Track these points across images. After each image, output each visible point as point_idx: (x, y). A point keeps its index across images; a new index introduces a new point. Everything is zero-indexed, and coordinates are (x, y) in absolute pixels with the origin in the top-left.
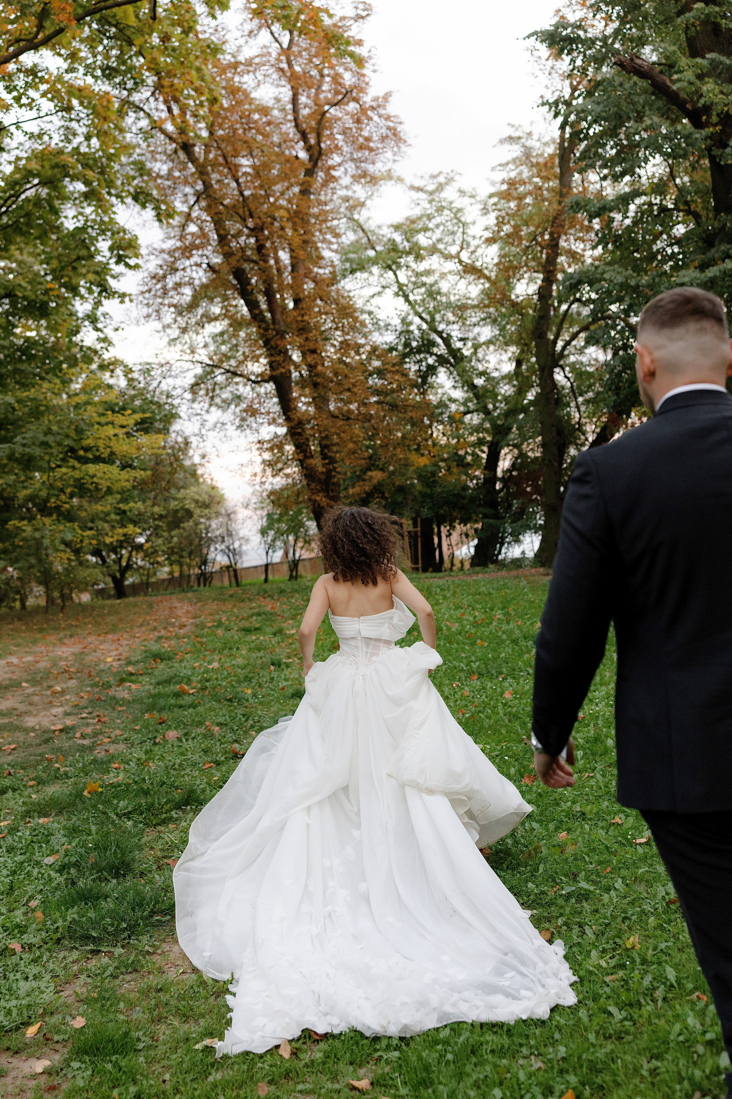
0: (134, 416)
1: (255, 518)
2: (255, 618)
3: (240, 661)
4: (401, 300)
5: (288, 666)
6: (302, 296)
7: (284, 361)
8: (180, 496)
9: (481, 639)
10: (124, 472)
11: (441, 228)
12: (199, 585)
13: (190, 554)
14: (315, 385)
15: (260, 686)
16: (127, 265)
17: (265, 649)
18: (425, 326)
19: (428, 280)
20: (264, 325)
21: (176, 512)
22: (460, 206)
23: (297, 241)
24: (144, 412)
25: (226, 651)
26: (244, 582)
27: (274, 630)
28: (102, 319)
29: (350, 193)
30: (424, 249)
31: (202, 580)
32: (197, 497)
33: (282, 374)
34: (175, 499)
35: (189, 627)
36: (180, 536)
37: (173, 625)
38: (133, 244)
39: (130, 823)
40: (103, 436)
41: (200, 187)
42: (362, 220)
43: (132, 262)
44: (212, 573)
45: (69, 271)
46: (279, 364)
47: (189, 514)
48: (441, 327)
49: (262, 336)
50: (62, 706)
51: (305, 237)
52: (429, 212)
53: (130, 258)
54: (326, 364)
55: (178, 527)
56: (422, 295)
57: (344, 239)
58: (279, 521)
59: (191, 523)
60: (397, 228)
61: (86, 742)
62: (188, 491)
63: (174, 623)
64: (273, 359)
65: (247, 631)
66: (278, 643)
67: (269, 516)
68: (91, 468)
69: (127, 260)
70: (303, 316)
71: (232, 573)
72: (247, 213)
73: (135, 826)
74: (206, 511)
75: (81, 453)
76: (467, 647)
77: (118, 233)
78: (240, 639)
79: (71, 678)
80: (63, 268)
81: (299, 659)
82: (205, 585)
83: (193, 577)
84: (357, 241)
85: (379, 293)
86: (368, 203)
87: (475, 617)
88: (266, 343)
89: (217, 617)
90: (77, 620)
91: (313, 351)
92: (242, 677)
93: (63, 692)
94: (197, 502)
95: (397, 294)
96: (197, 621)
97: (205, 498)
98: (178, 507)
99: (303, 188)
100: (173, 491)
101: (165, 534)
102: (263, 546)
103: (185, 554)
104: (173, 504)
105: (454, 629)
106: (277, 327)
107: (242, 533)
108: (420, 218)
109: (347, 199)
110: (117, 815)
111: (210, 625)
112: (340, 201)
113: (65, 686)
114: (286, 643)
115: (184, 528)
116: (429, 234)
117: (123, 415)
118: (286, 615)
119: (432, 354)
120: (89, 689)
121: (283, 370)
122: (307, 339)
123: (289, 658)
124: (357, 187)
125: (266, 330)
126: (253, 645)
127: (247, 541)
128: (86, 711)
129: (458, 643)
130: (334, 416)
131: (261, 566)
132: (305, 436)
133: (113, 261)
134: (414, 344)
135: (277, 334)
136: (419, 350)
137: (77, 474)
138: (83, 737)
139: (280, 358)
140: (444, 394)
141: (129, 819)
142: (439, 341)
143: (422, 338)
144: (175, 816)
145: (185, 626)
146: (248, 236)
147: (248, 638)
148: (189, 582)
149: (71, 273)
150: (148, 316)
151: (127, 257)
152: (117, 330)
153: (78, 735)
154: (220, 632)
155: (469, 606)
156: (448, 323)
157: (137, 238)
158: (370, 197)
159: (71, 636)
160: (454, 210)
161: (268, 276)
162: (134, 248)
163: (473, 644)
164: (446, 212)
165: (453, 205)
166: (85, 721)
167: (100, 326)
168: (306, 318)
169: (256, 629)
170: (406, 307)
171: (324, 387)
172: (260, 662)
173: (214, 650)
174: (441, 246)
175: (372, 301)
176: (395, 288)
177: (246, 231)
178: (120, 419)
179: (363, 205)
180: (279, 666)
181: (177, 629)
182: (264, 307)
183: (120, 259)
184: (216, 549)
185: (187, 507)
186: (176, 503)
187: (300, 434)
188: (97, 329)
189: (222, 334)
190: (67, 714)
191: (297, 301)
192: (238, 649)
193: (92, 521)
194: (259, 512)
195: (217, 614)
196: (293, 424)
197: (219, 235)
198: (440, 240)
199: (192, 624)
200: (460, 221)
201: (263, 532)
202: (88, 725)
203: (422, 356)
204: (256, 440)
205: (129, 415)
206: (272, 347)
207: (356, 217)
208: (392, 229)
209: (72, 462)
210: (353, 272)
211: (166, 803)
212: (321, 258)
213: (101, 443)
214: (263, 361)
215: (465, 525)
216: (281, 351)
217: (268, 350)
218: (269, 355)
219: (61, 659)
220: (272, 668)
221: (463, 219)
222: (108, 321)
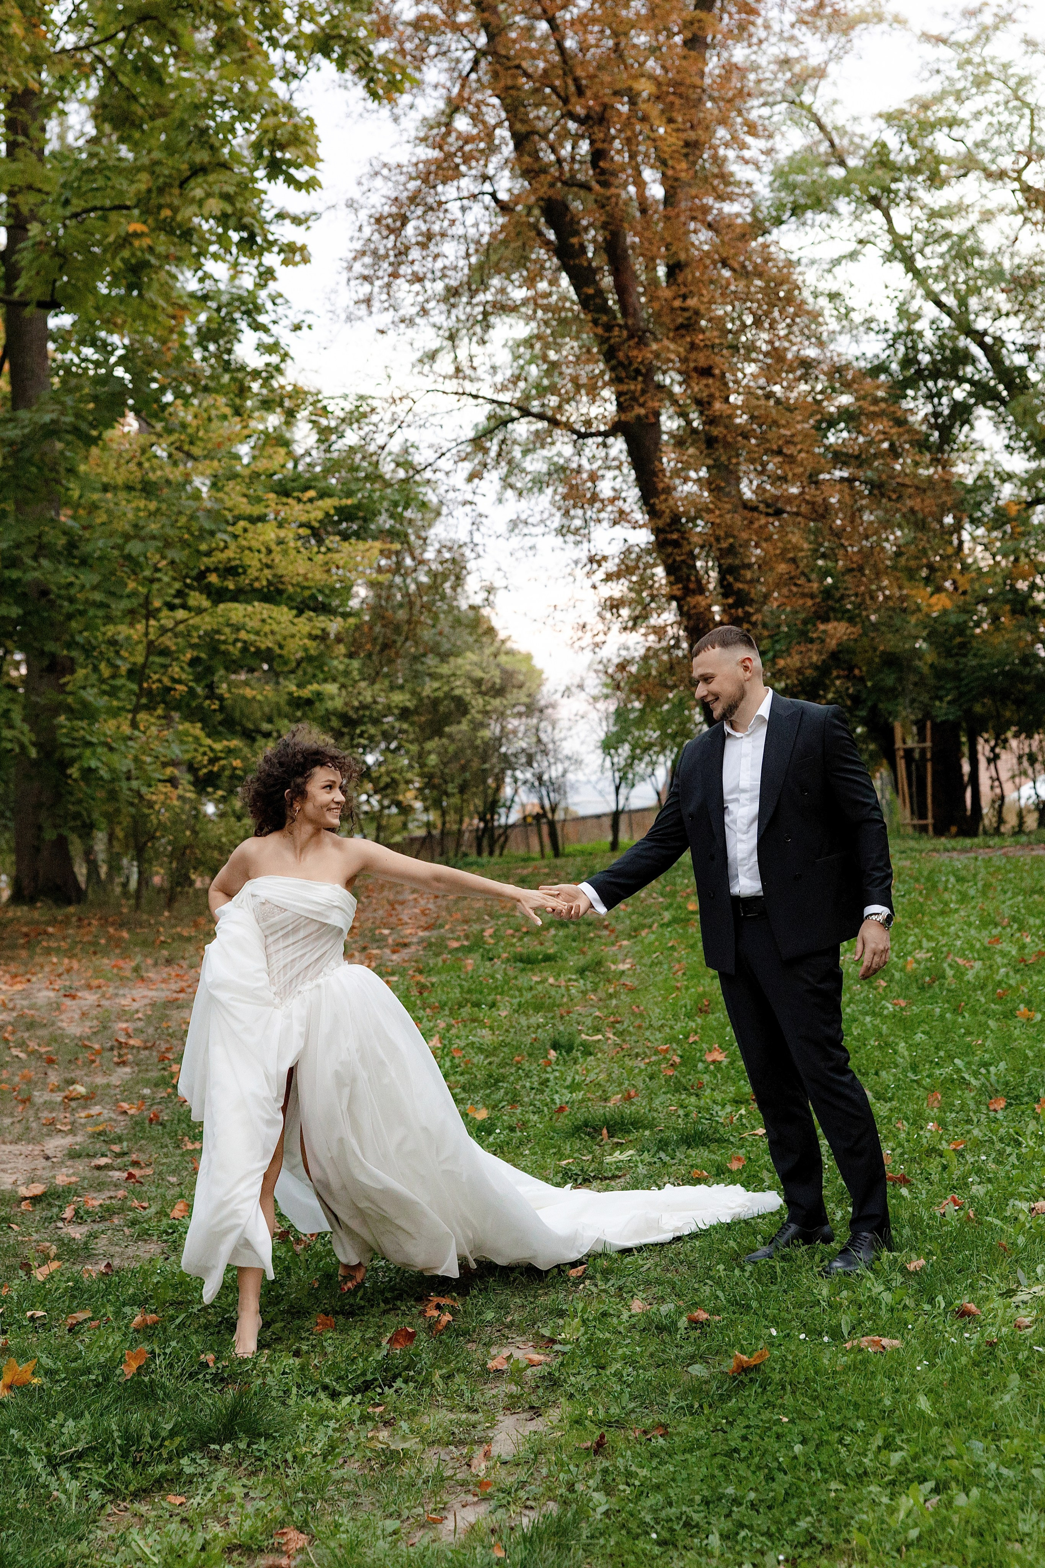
0: (320, 503)
1: (594, 716)
2: (553, 931)
3: (485, 1036)
4: (898, 267)
5: (588, 1051)
6: (683, 256)
7: (644, 392)
8: (445, 669)
9: (1029, 1003)
10: (302, 619)
11: (986, 119)
12: (480, 853)
13: (463, 789)
14: (711, 442)
15: (514, 1101)
16: (290, 180)
17: (550, 1009)
18: (947, 322)
19: (957, 226)
20: (605, 318)
21: (435, 702)
22: (1025, 73)
23: (675, 141)
24: (350, 494)
25: (466, 1011)
26: (569, 848)
27: (582, 961)
28: (269, 306)
29: (794, 53)
30: (949, 162)
31: (485, 843)
32: (478, 674)
33: (638, 417)
34: (433, 676)
35: (413, 949)
36: (442, 752)
37: (380, 941)
38: (302, 134)
39: (73, 1486)
40: (255, 544)
41: (482, 40)
42: (818, 109)
43: (301, 175)
44: (507, 827)
45: (173, 196)
46: (634, 399)
47: (461, 707)
48: (981, 323)
49: (602, 341)
50: (72, 1132)
51: (692, 135)
52: (959, 85)
53: (298, 167)
54: (732, 399)
55: (439, 733)
56: (942, 256)
57: (778, 142)
58: (641, 722)
59: (464, 726)
60: (890, 118)
61: (77, 1232)
62: (460, 661)
63: (384, 938)
64: (624, 388)
65: (528, 961)
66: (584, 993)
67: (620, 715)
68: (237, 611)
69: (292, 171)
70: (685, 297)
71: (545, 829)
72: (572, 88)
73: (83, 1496)
74: (497, 702)
75: (213, 578)
76: (992, 1023)
77: (275, 113)
78: (506, 982)
79: (124, 1063)
80: (161, 191)
81: (620, 1034)
82: (491, 853)
83: (467, 835)
84: (809, 149)
85: (853, 256)
86: (832, 68)
87: (1023, 947)
88: (609, 355)
89: (476, 927)
90: (196, 925)
91: (706, 372)
92: (481, 1075)
93: (88, 1099)
94: (478, 682)
95: (889, 257)
96: (432, 935)
97: (495, 675)
98: (440, 694)
99: (690, 35)
100: (431, 661)
101: (414, 748)
102: (609, 774)
103: (451, 788)
104: (429, 688)
105: (970, 976)
106: (630, 322)
107: (567, 748)
108: (939, 99)
109: (785, 62)
110: (50, 1458)
111: (455, 945)
112: (774, 67)
113: (100, 1080)
114: (601, 994)
115: (450, 737)
116: (957, 132)
117: (299, 500)
118: (620, 927)
119: (961, 380)
120: (147, 1091)
121: (642, 411)
122: (693, 346)
123: (598, 1030)
124: (802, 33)
125: (608, 328)
126: (528, 995)
127: (578, 763)
128: (117, 1148)
129: (974, 1012)
130: (747, 506)
131: (605, 815)
132: (686, 549)
133: (260, 173)
134: (925, 359)
135: (631, 337)
136: (935, 373)
137: (206, 623)
138: (79, 1218)
139: (636, 386)
140: (987, 463)
141: (74, 1473)
142: (976, 351)
143: (942, 347)
144: (188, 1470)
145: (406, 945)
146: (577, 138)
147: (524, 980)
148: (458, 845)
149: (176, 202)
150: (368, 301)
151: (290, 163)
152: (297, 328)
153: (68, 1213)
154: (470, 962)
155: (1014, 919)
156: (999, 315)
157: (312, 125)
158: (835, 57)
159: (169, 962)
160: (1012, 82)
161: (611, 216)
162: (305, 143)
163: (1010, 1014)
164: (996, 85)
165: (1011, 71)
166: (102, 1173)
167: (262, 319)
168: (692, 302)
169: (548, 958)
170: (907, 282)
171: (727, 445)
172: (528, 1040)
173: (442, 1006)
174: (984, 156)
175: (836, 270)
176: (885, 243)
177: (572, 126)
178: (296, 511)
179: (820, 73)
180: (569, 1050)
181: (387, 951)
182: (607, 281)
183: (275, 169)
184: (516, 780)
185: (457, 692)
186: (436, 685)
187: (676, 544)
188: (257, 327)
189: (528, 343)
190: (74, 1155)
191: (673, 270)
192: (493, 1005)
193: (270, 720)
194: (601, 705)
195: (479, 920)
196: (660, 523)
197: (515, 135)
198: (982, 144)
199: (422, 941)
200: (1027, 105)
201: (609, 745)
202: (100, 1186)
203: (941, 383)
204: (584, 556)
205: (311, 500)
206: (620, 364)
207: (807, 98)
208: (881, 123)
209: (197, 599)
210: (797, 210)
211: (173, 1434)
212: (726, 178)
213: (253, 561)
214: (607, 393)
215: (1030, 736)
216: (638, 372)
217: (613, 369)
218: (616, 380)
219: (123, 1014)
220: (553, 1054)
221: (1030, 99)
222: (280, 309)
